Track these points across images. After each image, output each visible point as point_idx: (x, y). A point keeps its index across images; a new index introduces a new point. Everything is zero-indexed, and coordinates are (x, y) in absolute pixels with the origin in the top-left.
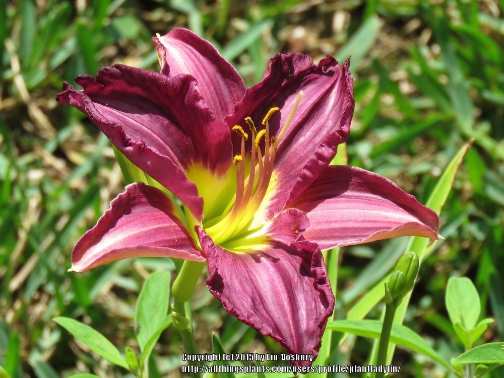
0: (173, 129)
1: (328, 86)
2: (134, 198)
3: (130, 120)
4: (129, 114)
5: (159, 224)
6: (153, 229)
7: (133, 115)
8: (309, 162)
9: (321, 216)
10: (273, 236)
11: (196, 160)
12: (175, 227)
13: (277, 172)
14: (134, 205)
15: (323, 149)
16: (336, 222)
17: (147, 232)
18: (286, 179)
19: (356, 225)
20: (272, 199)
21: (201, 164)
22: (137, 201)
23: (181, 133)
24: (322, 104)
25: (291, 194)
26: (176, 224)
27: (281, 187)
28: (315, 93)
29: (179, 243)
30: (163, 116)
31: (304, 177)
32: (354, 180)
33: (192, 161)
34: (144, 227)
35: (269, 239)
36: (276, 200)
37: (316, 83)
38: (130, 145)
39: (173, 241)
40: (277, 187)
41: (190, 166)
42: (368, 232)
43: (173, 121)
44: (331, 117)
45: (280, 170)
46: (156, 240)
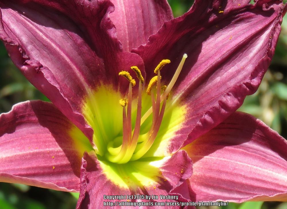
0: (86, 48)
1: (260, 27)
2: (23, 117)
3: (41, 34)
4: (42, 28)
5: (39, 148)
6: (30, 154)
7: (47, 28)
8: (211, 109)
9: (215, 163)
10: (164, 173)
11: (106, 82)
12: (58, 152)
13: (187, 107)
14: (21, 124)
15: (229, 97)
16: (227, 173)
17: (23, 156)
18: (194, 117)
19: (244, 181)
20: (177, 133)
21: (111, 86)
22: (25, 119)
23: (93, 53)
24: (248, 45)
25: (188, 136)
26: (61, 149)
27: (187, 124)
28: (244, 33)
29: (56, 171)
30: (78, 34)
31: (204, 122)
32: (258, 132)
33: (101, 82)
34: (20, 150)
35: (160, 176)
36: (180, 135)
37: (248, 22)
38: (26, 64)
39: (51, 167)
40: (184, 122)
41: (98, 87)
42: (254, 190)
43: (88, 40)
44: (253, 61)
45: (190, 106)
46: (29, 166)
